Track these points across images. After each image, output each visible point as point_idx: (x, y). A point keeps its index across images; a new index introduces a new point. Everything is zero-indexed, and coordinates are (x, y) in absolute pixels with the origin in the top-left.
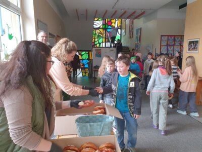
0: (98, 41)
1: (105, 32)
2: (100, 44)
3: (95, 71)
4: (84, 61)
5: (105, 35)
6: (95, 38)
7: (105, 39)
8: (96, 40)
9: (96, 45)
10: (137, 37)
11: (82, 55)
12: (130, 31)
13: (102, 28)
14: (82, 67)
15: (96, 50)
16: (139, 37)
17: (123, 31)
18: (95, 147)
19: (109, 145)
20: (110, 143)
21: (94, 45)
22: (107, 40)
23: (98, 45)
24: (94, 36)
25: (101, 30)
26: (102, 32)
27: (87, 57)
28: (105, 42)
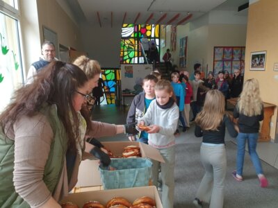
0: (128, 55)
1: (138, 43)
2: (131, 59)
3: (124, 96)
4: (109, 82)
5: (138, 47)
6: (123, 51)
7: (138, 52)
8: (126, 53)
9: (126, 60)
10: (181, 50)
11: (105, 75)
12: (172, 42)
13: (134, 38)
14: (106, 91)
15: (125, 67)
16: (184, 49)
17: (162, 41)
18: (127, 203)
19: (147, 200)
20: (147, 198)
21: (123, 60)
22: (140, 53)
23: (128, 61)
24: (122, 48)
25: (132, 40)
26: (133, 43)
27: (113, 78)
28: (138, 57)
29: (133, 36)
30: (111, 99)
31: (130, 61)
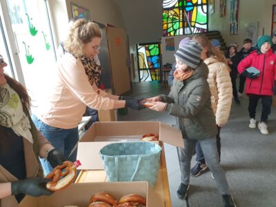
0: (172, 26)
1: (183, 12)
2: (175, 31)
3: (165, 71)
4: (153, 58)
5: (183, 17)
6: (167, 24)
7: (183, 22)
8: (170, 25)
9: (170, 33)
10: (233, 14)
11: (149, 50)
12: (221, 6)
13: (179, 7)
14: (151, 67)
15: (166, 40)
16: (235, 13)
17: (211, 7)
19: (136, 199)
21: (167, 33)
22: (186, 23)
23: (172, 34)
24: (165, 20)
25: (176, 10)
26: (178, 13)
27: (157, 53)
28: (184, 27)
29: (177, 5)
30: (156, 75)
31: (175, 34)
